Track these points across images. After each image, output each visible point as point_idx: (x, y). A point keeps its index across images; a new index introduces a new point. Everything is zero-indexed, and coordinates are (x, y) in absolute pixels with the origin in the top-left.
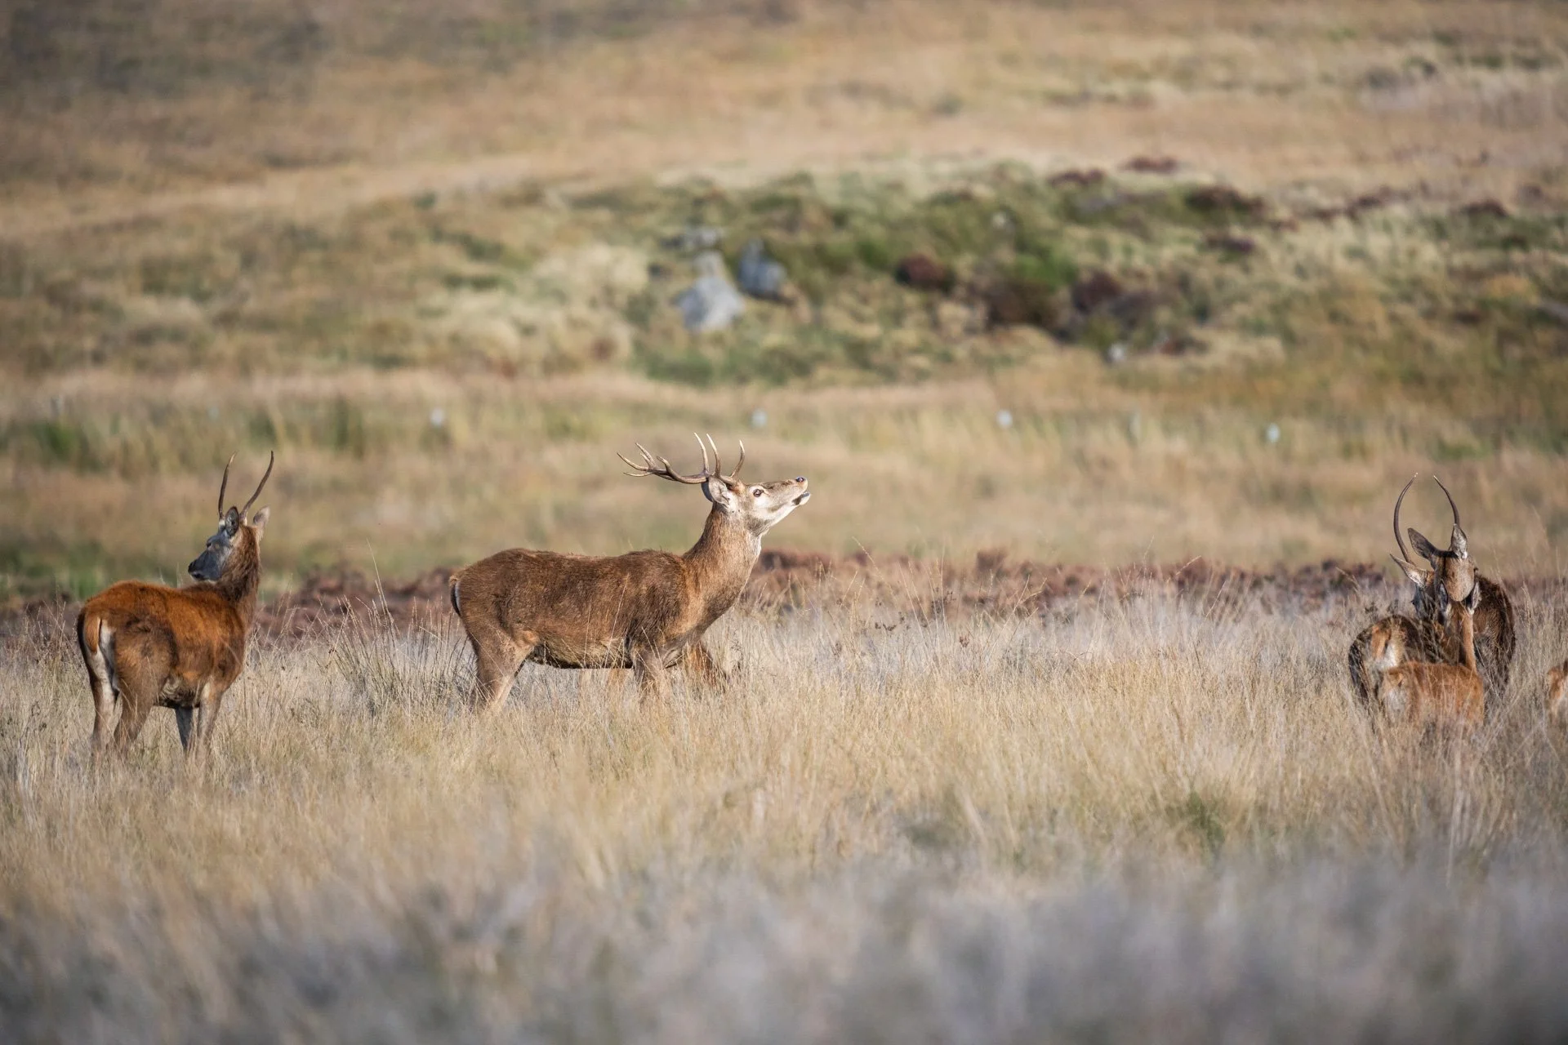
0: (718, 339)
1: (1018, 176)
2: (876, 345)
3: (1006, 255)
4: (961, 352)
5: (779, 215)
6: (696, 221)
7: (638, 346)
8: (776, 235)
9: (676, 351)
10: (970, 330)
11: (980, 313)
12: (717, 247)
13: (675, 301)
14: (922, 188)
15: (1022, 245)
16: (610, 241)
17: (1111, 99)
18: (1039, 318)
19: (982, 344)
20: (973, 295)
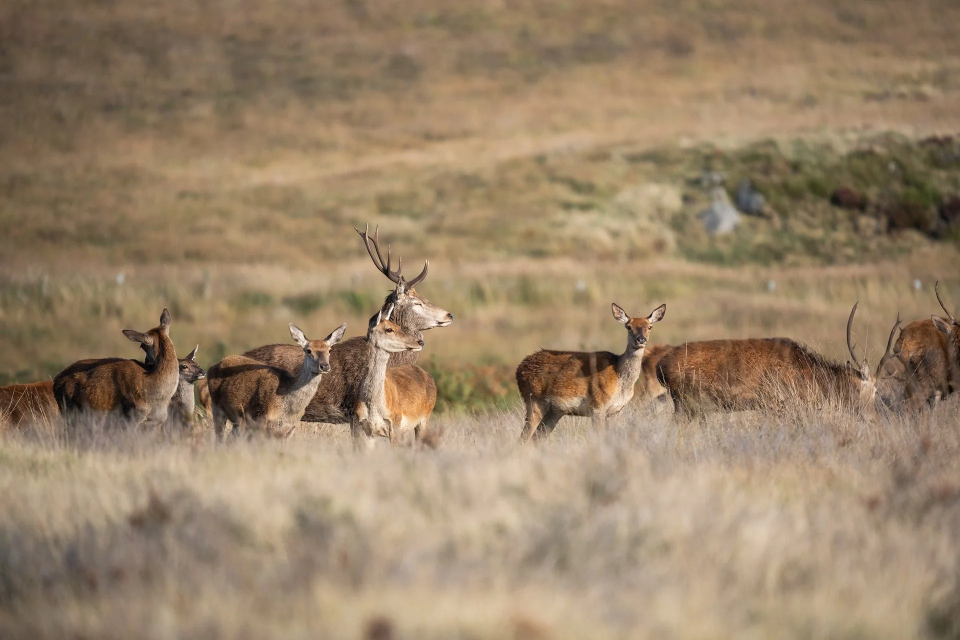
0: (726, 239)
1: (899, 141)
2: (822, 242)
3: (897, 187)
4: (873, 245)
5: (759, 165)
6: (708, 169)
7: (679, 243)
8: (758, 177)
9: (703, 245)
10: (878, 232)
11: (884, 222)
12: (723, 184)
13: (700, 216)
14: (842, 149)
15: (907, 182)
16: (657, 181)
17: (902, 96)
18: (918, 225)
19: (885, 240)
20: (878, 211)
